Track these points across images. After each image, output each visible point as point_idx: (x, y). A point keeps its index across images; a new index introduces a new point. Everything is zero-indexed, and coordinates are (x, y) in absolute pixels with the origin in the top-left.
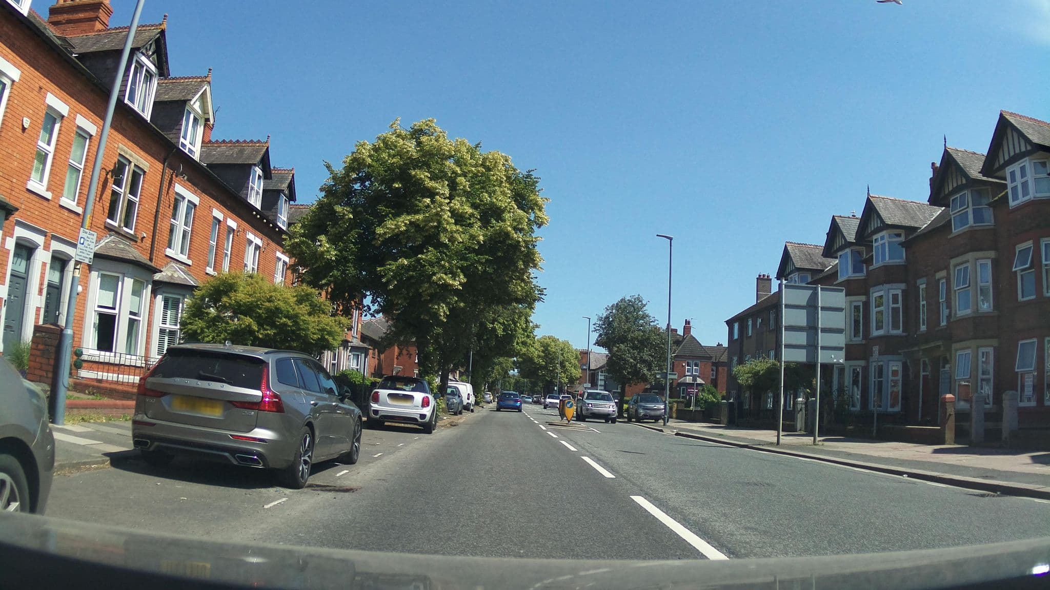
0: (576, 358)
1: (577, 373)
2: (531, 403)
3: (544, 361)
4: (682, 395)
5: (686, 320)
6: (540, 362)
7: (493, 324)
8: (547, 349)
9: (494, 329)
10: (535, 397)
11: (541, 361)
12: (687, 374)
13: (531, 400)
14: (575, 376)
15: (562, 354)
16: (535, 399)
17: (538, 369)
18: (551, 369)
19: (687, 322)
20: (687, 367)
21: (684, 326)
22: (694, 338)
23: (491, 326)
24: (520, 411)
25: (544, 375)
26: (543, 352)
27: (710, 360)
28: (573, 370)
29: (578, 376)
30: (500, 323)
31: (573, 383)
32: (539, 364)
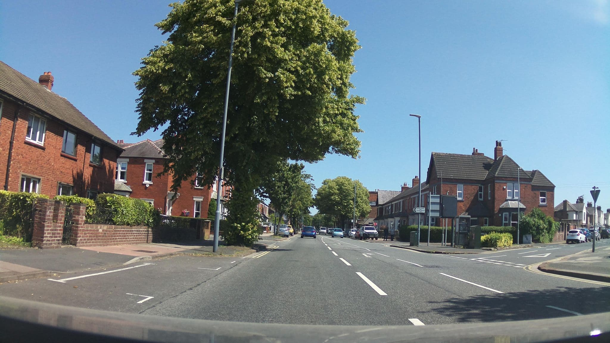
0: (366, 195)
1: (367, 208)
2: (326, 235)
3: (339, 198)
4: (504, 222)
5: (497, 141)
6: (336, 199)
7: (274, 71)
8: (341, 188)
9: (276, 83)
10: (329, 230)
11: (337, 197)
12: (508, 198)
13: (325, 231)
14: (366, 210)
15: (354, 191)
16: (329, 231)
17: (334, 205)
18: (346, 204)
19: (498, 144)
20: (508, 191)
21: (496, 149)
22: (510, 159)
23: (270, 75)
24: (315, 237)
25: (339, 210)
26: (338, 190)
27: (530, 182)
28: (364, 206)
29: (369, 210)
30: (289, 71)
31: (364, 217)
32: (335, 201)
